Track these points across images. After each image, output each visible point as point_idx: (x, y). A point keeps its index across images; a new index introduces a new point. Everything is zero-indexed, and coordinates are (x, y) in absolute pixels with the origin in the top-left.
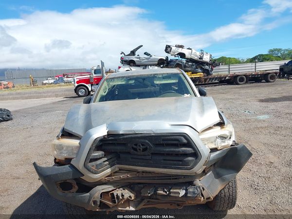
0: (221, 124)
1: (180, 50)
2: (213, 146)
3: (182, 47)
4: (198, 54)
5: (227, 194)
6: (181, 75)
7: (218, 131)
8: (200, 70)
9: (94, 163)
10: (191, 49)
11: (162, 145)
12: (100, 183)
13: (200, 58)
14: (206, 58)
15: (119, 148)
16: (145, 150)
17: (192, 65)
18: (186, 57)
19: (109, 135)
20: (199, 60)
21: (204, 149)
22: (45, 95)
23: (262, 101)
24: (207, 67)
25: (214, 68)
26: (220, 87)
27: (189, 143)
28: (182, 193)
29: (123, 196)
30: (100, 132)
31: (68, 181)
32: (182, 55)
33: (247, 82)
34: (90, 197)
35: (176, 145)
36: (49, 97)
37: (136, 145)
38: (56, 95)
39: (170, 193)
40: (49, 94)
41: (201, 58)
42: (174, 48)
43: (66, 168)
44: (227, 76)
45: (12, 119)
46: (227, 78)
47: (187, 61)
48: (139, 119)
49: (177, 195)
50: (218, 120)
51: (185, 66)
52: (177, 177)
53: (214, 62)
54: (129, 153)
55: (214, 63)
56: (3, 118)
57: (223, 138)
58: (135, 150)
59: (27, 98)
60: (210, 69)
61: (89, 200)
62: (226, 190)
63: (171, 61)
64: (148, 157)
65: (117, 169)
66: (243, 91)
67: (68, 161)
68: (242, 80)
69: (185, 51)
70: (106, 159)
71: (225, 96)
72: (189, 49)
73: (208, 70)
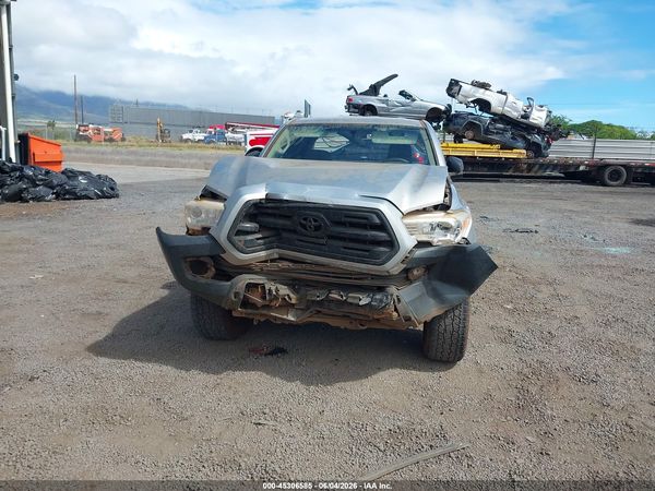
0: (444, 207)
1: (481, 94)
2: (424, 238)
3: (485, 86)
4: (521, 105)
5: (449, 328)
6: (423, 133)
7: (439, 217)
8: (520, 144)
9: (242, 238)
10: (505, 94)
11: (343, 224)
12: (246, 269)
13: (522, 117)
14: (538, 118)
15: (281, 222)
16: (317, 228)
17: (505, 130)
18: (493, 110)
19: (268, 199)
20: (522, 120)
21: (407, 241)
22: (183, 161)
23: (638, 222)
24: (537, 138)
25: (554, 143)
26: (562, 185)
27: (383, 225)
28: (365, 301)
29: (277, 290)
30: (258, 194)
31: (202, 259)
32: (484, 105)
33: (626, 184)
34: (231, 287)
35: (364, 227)
36: (192, 166)
37: (305, 219)
38: (206, 163)
39: (348, 297)
40: (193, 161)
41: (526, 116)
42: (466, 88)
43: (203, 239)
44: (582, 163)
45: (117, 196)
46: (582, 168)
47: (492, 119)
48: (315, 182)
49: (356, 301)
51: (487, 131)
52: (362, 275)
53: (555, 129)
54: (295, 232)
56: (102, 191)
57: (446, 228)
58: (304, 226)
59: (147, 164)
60: (543, 144)
61: (229, 291)
62: (448, 321)
63: (458, 115)
64: (322, 241)
65: (276, 256)
66: (607, 200)
67: (205, 230)
68: (616, 175)
69: (491, 97)
70: (260, 236)
72: (500, 92)
73: (538, 145)
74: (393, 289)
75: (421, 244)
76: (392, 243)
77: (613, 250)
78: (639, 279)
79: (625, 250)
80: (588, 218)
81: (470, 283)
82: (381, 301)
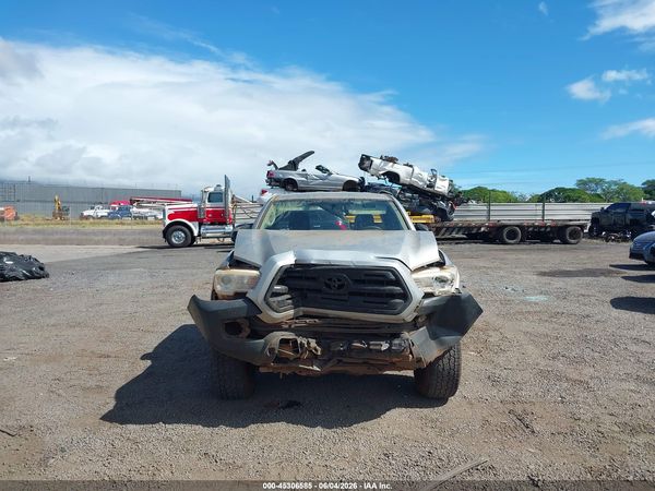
0: (440, 264)
1: (390, 167)
2: (429, 290)
3: (392, 160)
4: (426, 176)
5: (447, 367)
6: (392, 204)
7: (436, 272)
8: (428, 210)
9: (275, 299)
10: (411, 166)
11: (363, 282)
12: (278, 327)
13: (429, 186)
14: (442, 186)
15: (306, 284)
16: (340, 287)
17: (412, 198)
18: (401, 181)
19: (296, 265)
20: (428, 189)
21: (417, 293)
23: (544, 274)
24: (442, 204)
25: (457, 208)
26: (467, 246)
27: (398, 281)
28: (385, 346)
29: (308, 343)
30: (286, 259)
31: (238, 321)
32: (393, 177)
33: (522, 241)
34: (266, 344)
35: (382, 283)
37: (330, 280)
39: (369, 345)
42: (377, 162)
43: (240, 303)
44: (482, 225)
45: (47, 276)
46: (482, 229)
47: (402, 190)
48: (335, 248)
49: (377, 347)
50: (436, 258)
52: (380, 325)
53: (457, 196)
54: (319, 291)
55: (457, 198)
56: (30, 272)
57: (442, 281)
58: (328, 286)
60: (447, 210)
61: (264, 348)
62: (446, 360)
63: (371, 186)
64: (346, 298)
65: (301, 314)
66: (511, 256)
67: (240, 295)
68: (512, 235)
69: (399, 169)
70: (289, 296)
71: (475, 262)
72: (407, 165)
73: (443, 211)
74: (406, 335)
75: (428, 295)
76: (406, 296)
77: (533, 298)
78: (563, 320)
79: (542, 298)
80: (502, 273)
81: (461, 327)
82: (400, 345)
